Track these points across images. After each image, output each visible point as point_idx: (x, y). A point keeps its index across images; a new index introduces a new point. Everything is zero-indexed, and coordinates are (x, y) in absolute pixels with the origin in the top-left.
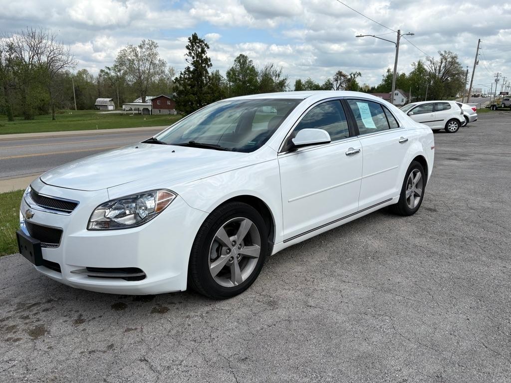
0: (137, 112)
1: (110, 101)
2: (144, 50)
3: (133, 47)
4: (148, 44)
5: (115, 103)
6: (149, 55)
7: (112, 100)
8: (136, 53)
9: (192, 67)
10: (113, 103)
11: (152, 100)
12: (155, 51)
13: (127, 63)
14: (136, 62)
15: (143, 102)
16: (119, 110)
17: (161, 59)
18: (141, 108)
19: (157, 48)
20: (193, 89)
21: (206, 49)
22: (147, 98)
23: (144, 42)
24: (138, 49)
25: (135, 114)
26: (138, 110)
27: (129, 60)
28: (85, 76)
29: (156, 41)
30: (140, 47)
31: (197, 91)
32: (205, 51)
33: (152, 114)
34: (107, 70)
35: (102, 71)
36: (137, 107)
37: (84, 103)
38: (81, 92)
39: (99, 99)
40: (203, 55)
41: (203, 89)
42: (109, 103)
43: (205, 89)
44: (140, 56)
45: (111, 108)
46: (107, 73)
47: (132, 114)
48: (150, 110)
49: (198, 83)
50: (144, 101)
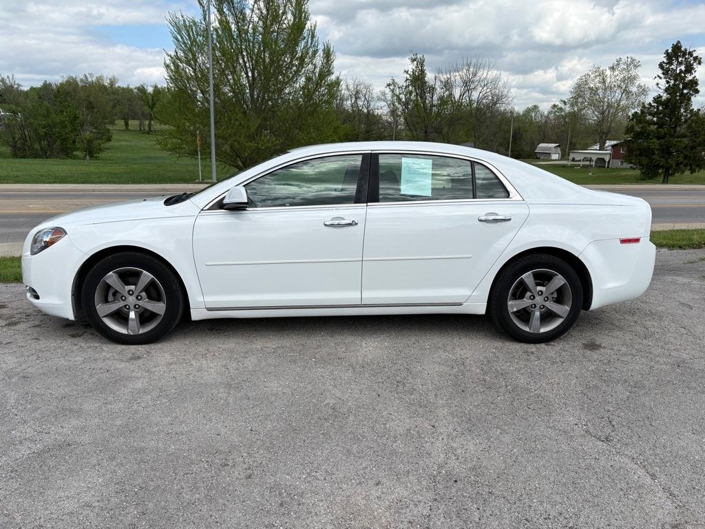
0: (588, 163)
1: (555, 147)
2: (617, 73)
3: (601, 69)
4: (624, 64)
5: (562, 150)
6: (624, 80)
7: (559, 146)
8: (603, 79)
9: (665, 95)
10: (559, 150)
11: (613, 146)
12: (633, 72)
13: (588, 94)
14: (600, 92)
15: (599, 150)
16: (565, 160)
17: (642, 84)
18: (594, 158)
19: (638, 68)
20: (660, 130)
21: (695, 65)
22: (608, 143)
23: (619, 61)
24: (608, 73)
25: (584, 166)
26: (591, 160)
27: (591, 89)
28: (533, 115)
29: (637, 58)
30: (612, 69)
31: (665, 134)
32: (693, 69)
33: (608, 167)
34: (561, 105)
35: (555, 106)
36: (589, 156)
37: (522, 150)
38: (522, 135)
39: (542, 145)
40: (688, 75)
41: (678, 129)
42: (554, 150)
43: (682, 129)
44: (609, 81)
45: (555, 156)
46: (561, 109)
47: (579, 165)
48: (607, 160)
49: (671, 120)
50: (602, 148)
